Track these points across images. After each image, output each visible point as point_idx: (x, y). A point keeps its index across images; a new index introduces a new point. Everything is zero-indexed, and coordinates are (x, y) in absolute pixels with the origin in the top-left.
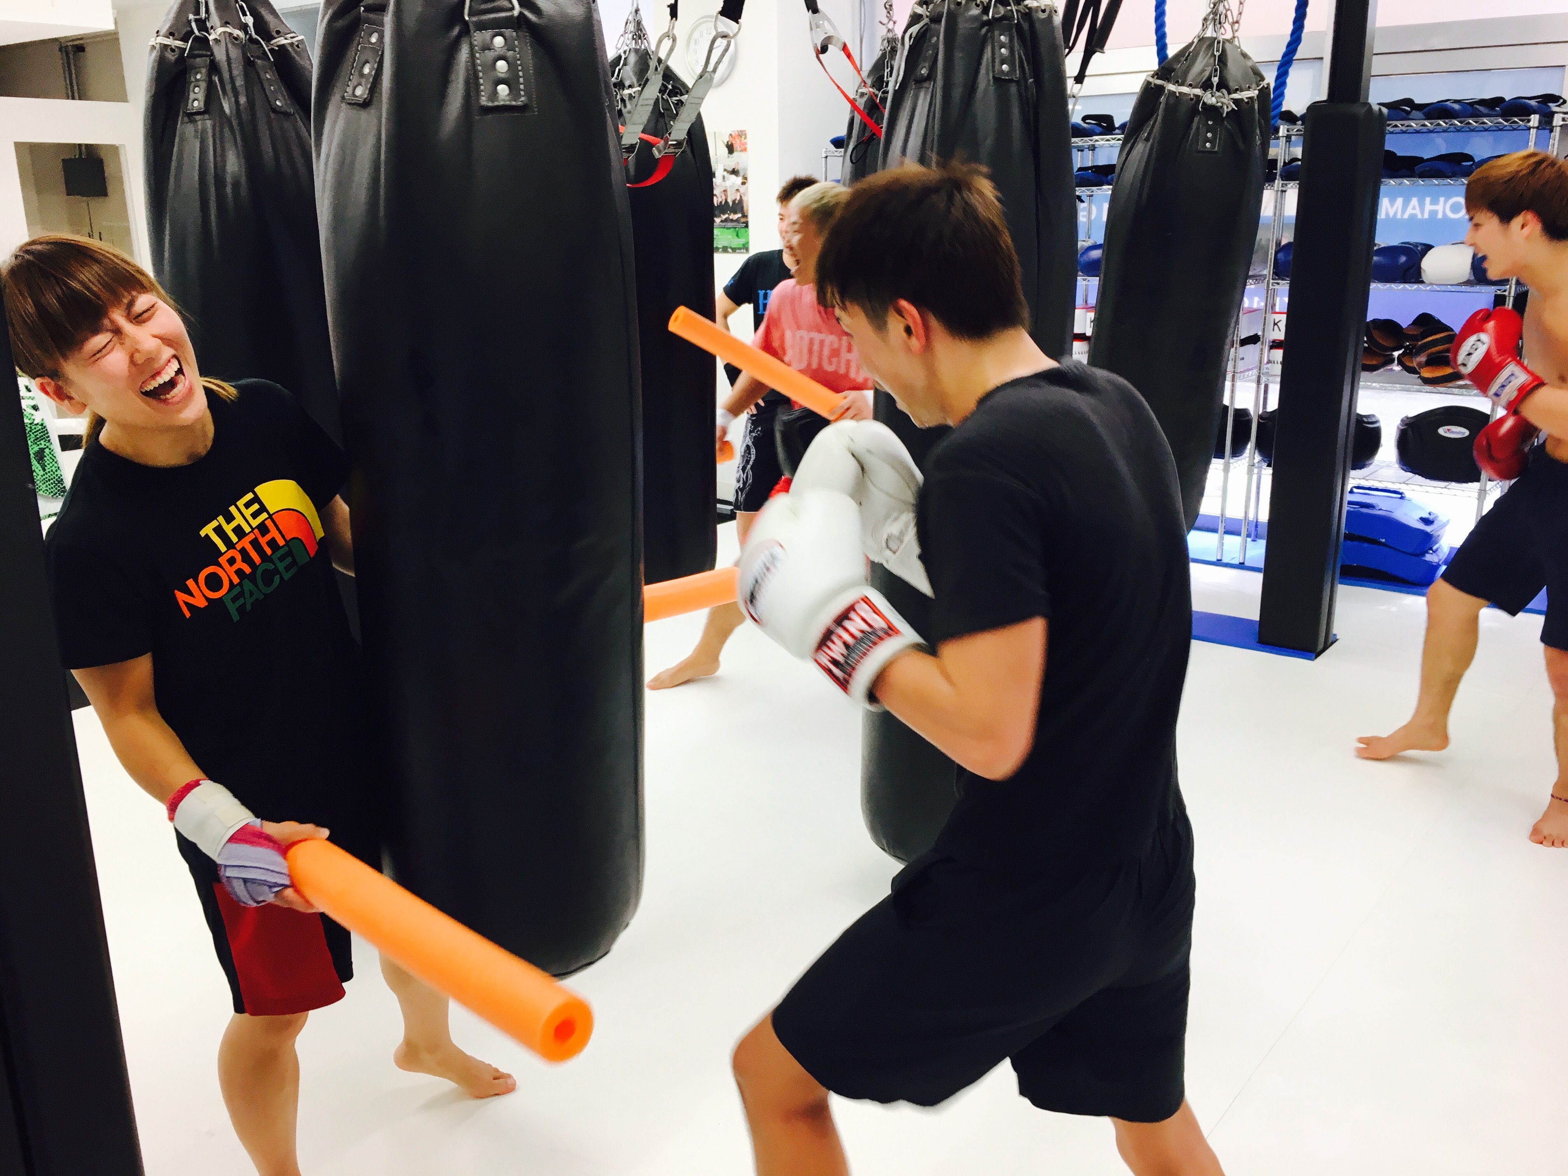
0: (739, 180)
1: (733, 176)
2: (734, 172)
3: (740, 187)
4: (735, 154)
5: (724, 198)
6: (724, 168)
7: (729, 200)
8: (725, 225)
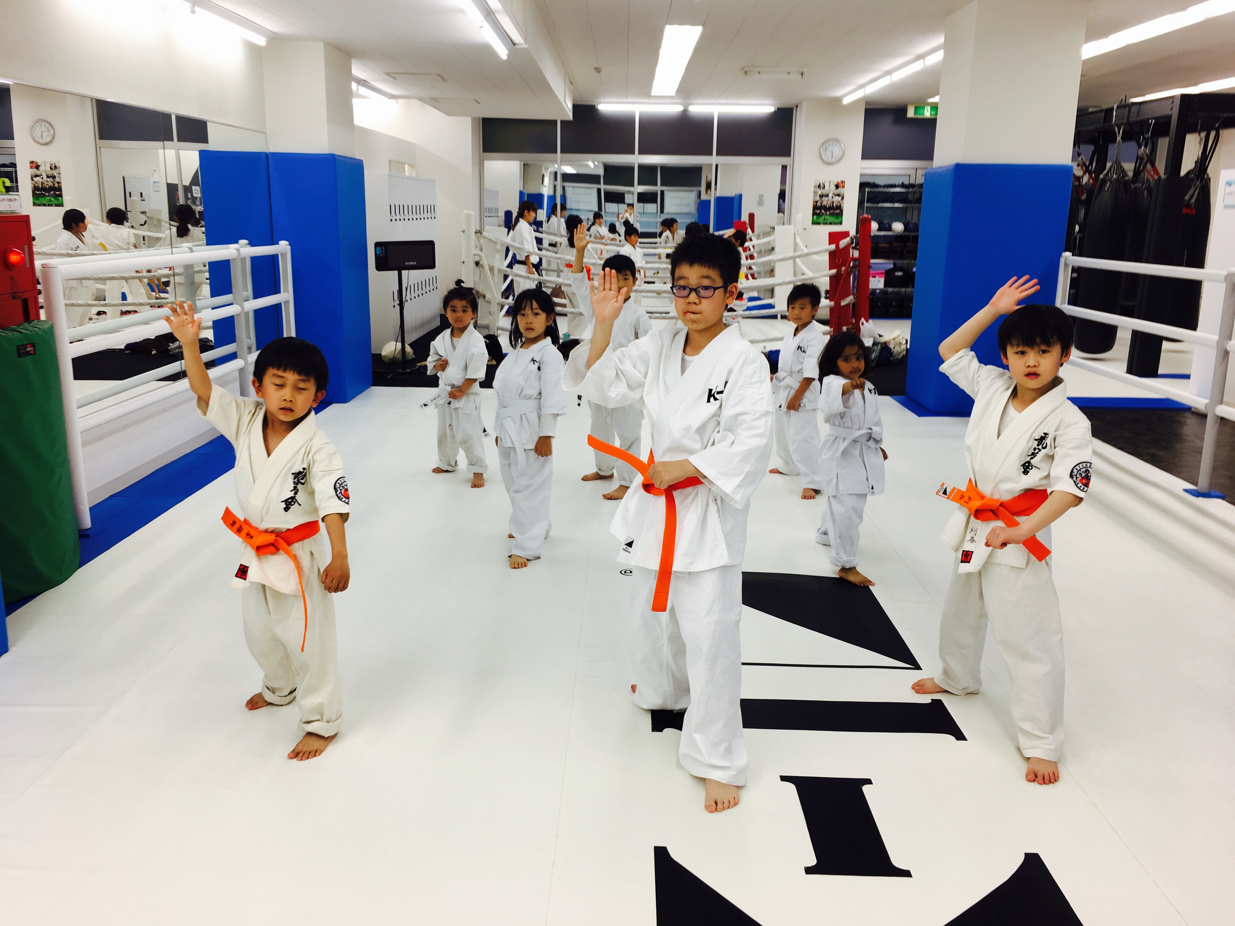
0: (840, 198)
1: (837, 197)
2: (839, 195)
3: (840, 200)
4: (839, 189)
5: (832, 204)
6: (833, 194)
7: (834, 206)
8: (831, 214)
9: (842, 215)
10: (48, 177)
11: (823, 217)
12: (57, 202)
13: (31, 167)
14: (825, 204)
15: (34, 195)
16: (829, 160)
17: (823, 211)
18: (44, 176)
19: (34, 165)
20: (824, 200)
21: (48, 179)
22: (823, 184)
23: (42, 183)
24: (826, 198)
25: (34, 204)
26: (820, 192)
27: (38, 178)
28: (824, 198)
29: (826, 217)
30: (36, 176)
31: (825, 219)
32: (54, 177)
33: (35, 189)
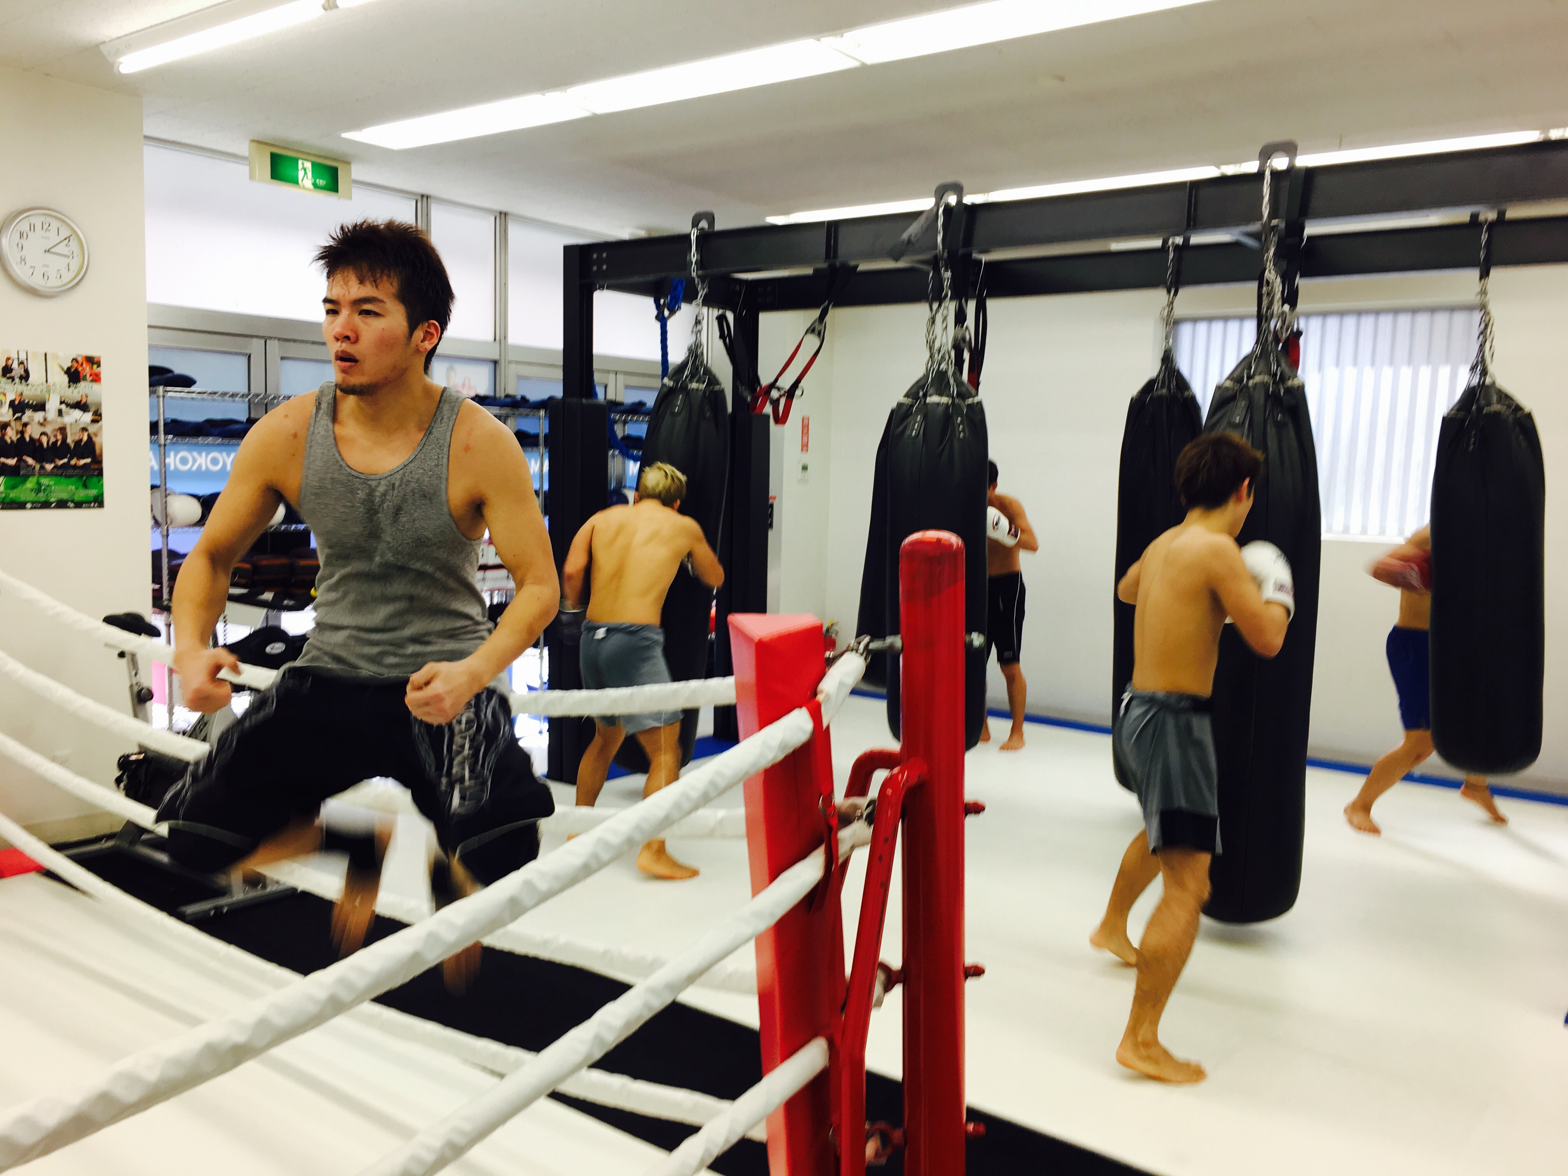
0: (88, 417)
1: (77, 414)
2: (81, 406)
3: (88, 424)
4: (82, 384)
5: (59, 437)
6: (61, 403)
7: (70, 440)
8: (62, 472)
9: (100, 474)
11: (31, 483)
14: (36, 436)
16: (36, 281)
17: (30, 461)
20: (32, 418)
22: (22, 363)
24: (39, 416)
26: (12, 391)
28: (29, 413)
29: (45, 481)
31: (39, 484)
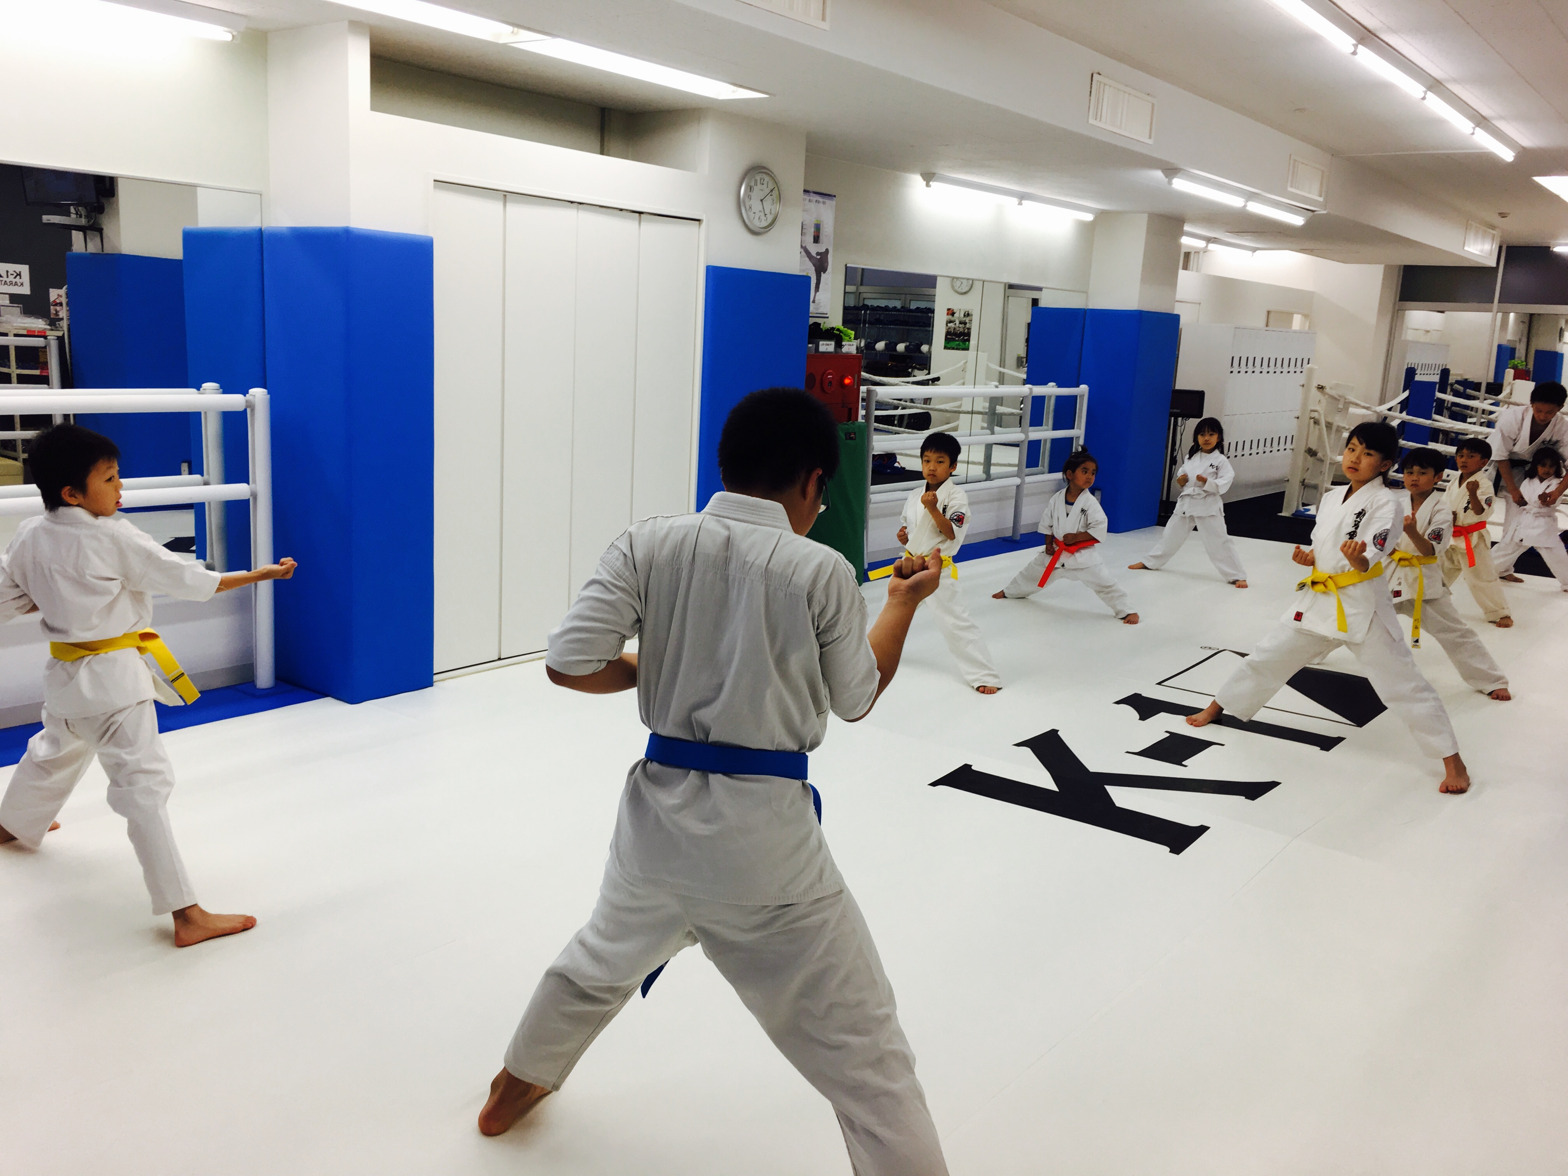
10: (960, 323)
12: (964, 347)
13: (948, 314)
15: (946, 339)
18: (957, 322)
19: (950, 312)
21: (961, 325)
23: (955, 329)
25: (946, 348)
27: (952, 324)
30: (951, 322)
32: (965, 323)
33: (948, 333)
